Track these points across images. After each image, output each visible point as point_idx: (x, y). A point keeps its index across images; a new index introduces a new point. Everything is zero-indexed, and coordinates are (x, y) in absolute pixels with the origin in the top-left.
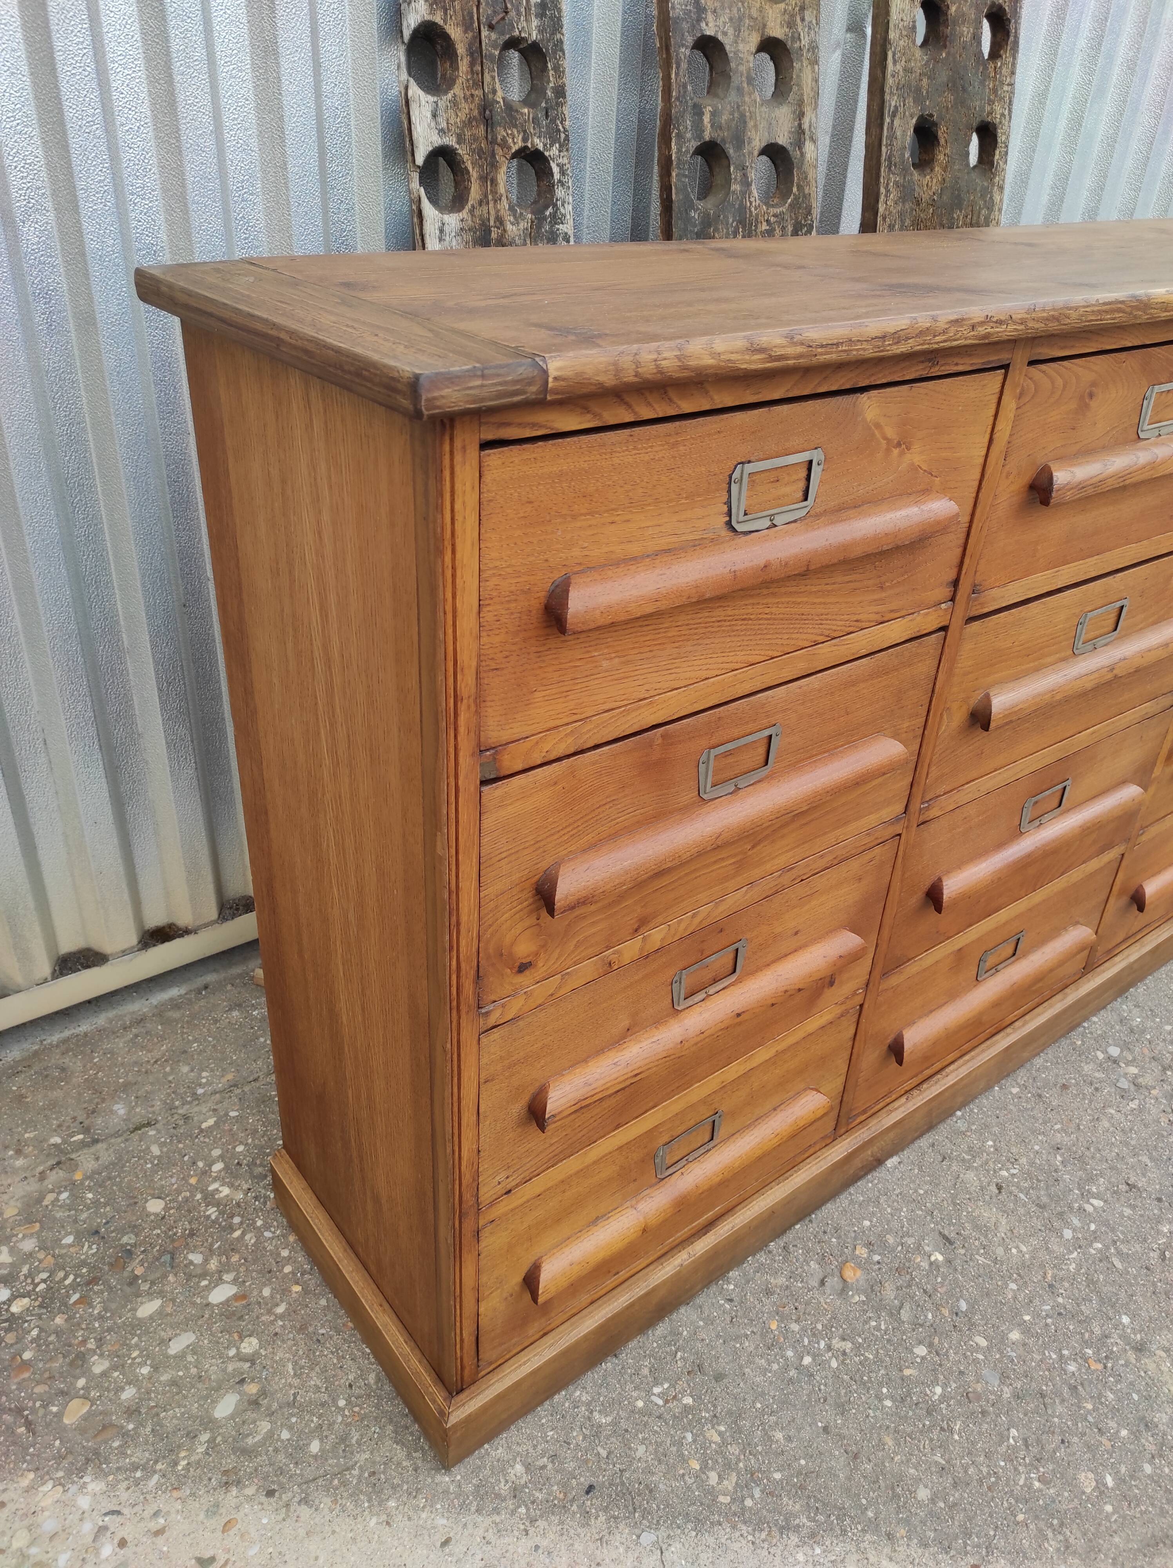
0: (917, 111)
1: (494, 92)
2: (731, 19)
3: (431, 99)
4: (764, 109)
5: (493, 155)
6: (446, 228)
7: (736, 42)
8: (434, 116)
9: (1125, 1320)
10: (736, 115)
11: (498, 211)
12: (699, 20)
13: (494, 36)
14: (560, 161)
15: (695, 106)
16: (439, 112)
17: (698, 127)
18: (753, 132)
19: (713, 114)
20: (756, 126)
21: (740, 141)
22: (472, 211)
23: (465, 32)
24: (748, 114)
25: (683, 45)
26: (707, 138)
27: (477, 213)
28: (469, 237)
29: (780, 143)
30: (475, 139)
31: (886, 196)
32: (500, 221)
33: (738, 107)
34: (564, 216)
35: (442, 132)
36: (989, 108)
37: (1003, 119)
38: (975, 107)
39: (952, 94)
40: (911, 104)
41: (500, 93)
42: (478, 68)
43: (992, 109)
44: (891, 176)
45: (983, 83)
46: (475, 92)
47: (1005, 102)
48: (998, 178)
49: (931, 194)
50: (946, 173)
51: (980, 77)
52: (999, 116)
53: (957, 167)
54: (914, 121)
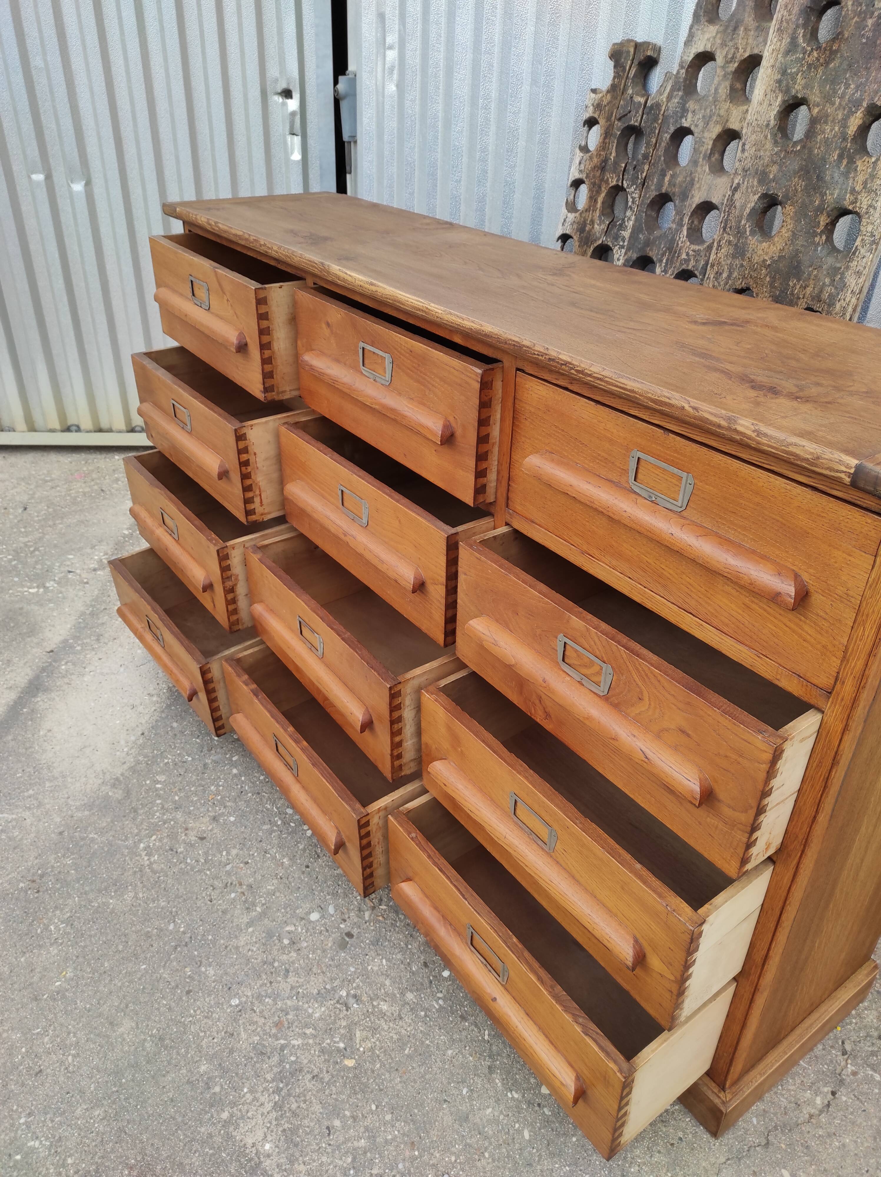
0: (761, 190)
1: (611, 153)
2: (704, 117)
3: (582, 154)
4: (709, 177)
5: (600, 187)
6: (567, 220)
7: (703, 132)
8: (580, 163)
9: (232, 819)
10: (688, 179)
11: (593, 216)
12: (681, 117)
13: (620, 124)
14: (634, 195)
15: (662, 170)
16: (583, 162)
17: (660, 184)
18: (697, 191)
19: (672, 176)
20: (700, 188)
21: (685, 196)
24: (696, 179)
25: (667, 132)
26: (664, 191)
27: (583, 215)
28: (575, 226)
29: (714, 202)
30: (594, 177)
31: (717, 249)
32: (592, 222)
33: (691, 174)
34: (626, 227)
35: (581, 171)
36: (852, 198)
37: (871, 210)
38: (832, 194)
39: (803, 181)
40: (755, 183)
41: (614, 154)
42: (607, 141)
43: (856, 199)
44: (725, 235)
45: (846, 175)
46: (602, 153)
47: (876, 194)
48: (856, 263)
49: (766, 258)
50: (786, 244)
51: (842, 169)
52: (865, 207)
53: (800, 242)
54: (757, 197)
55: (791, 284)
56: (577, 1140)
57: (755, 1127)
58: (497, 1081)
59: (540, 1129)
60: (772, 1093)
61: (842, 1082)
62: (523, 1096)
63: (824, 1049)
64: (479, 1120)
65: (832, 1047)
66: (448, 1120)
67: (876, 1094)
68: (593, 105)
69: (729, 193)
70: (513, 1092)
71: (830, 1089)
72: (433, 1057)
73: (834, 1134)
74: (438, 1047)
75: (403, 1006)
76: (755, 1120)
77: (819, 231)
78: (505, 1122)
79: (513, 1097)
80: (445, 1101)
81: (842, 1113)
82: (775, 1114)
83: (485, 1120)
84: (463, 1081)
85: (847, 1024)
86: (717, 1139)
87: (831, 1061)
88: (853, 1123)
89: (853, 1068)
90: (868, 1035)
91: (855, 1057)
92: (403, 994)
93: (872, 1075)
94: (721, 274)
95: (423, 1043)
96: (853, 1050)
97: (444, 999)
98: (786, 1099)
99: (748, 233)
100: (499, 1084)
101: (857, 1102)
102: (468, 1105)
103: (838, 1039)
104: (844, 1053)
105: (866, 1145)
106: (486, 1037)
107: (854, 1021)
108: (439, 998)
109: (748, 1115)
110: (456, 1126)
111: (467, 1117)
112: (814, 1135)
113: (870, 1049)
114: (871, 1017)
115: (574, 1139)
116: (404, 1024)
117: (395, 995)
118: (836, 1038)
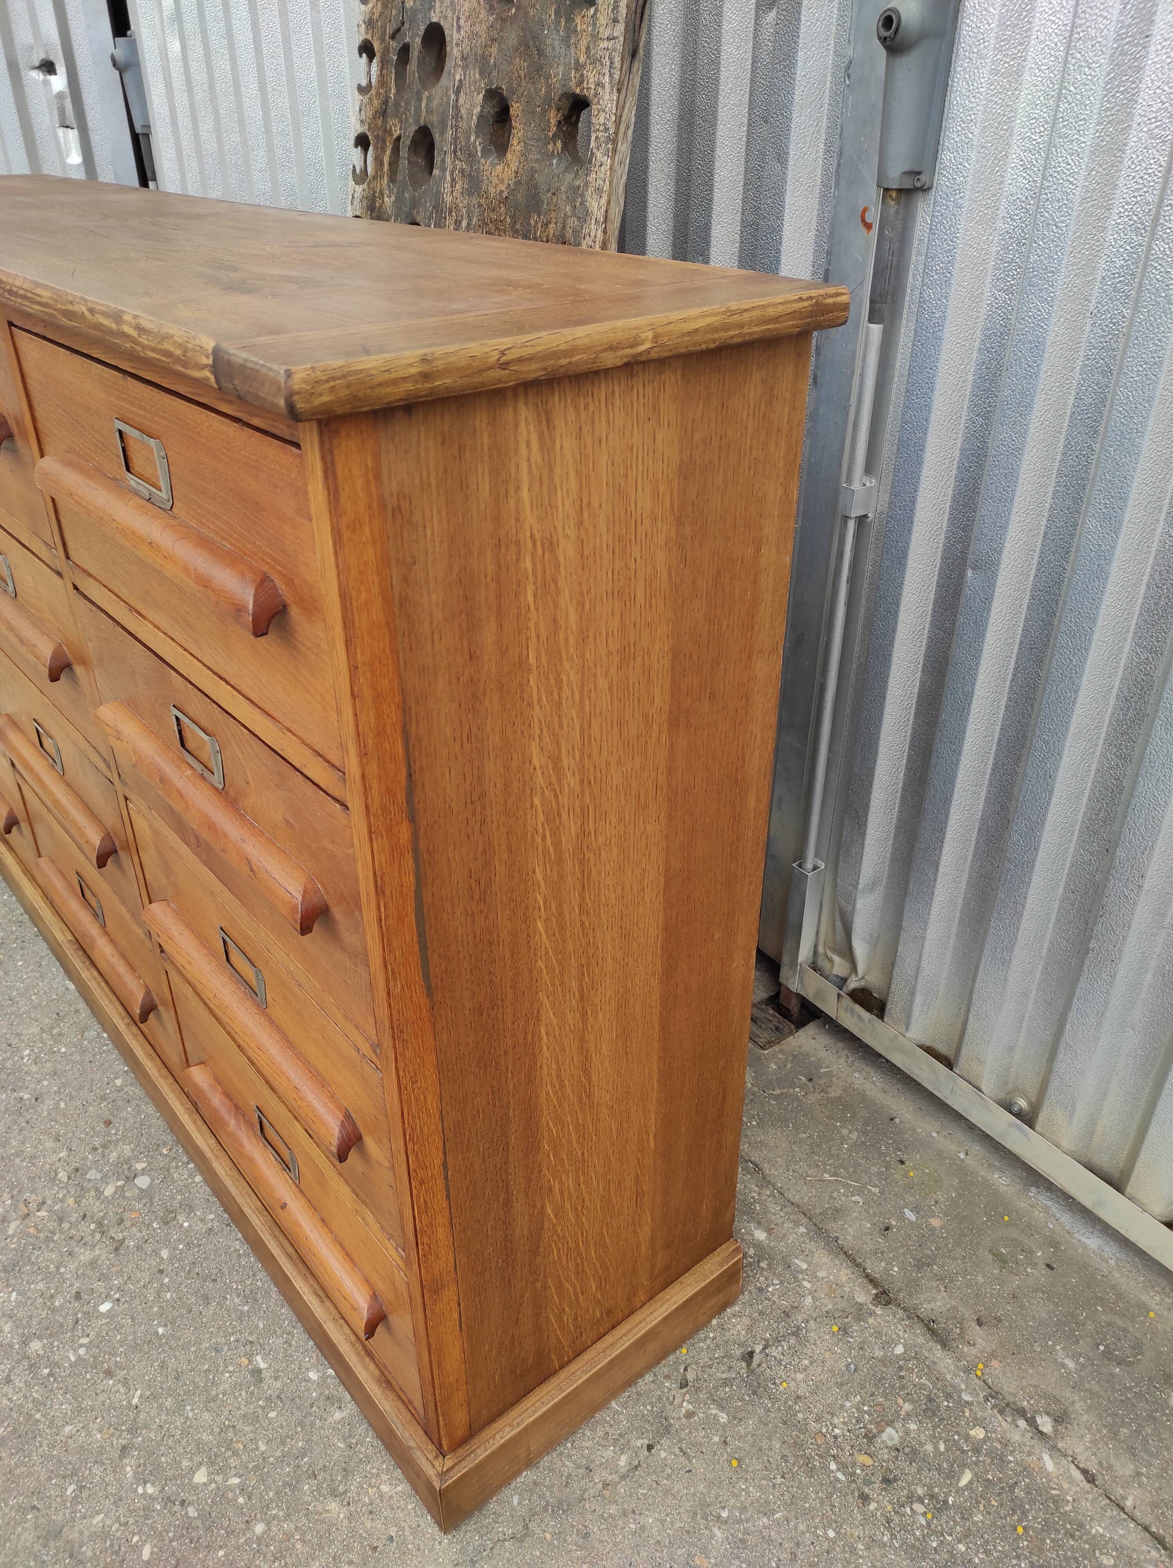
0: (485, 85)
5: (384, 142)
6: (356, 195)
8: (360, 110)
11: (381, 185)
16: (363, 108)
22: (369, 184)
23: (381, 44)
28: (365, 204)
35: (362, 122)
36: (578, 76)
37: (600, 90)
38: (556, 75)
39: (525, 61)
40: (477, 76)
41: (393, 91)
42: (384, 72)
43: (582, 75)
44: (457, 162)
45: (566, 41)
46: (381, 91)
47: (602, 65)
48: (594, 176)
49: (503, 188)
50: (520, 162)
51: (562, 34)
52: (593, 86)
53: (533, 156)
54: (481, 96)
55: (532, 222)
56: (226, 1555)
57: (513, 1509)
58: (128, 1469)
59: (171, 1541)
60: (554, 1454)
61: (667, 1429)
62: (162, 1490)
63: (653, 1382)
64: (76, 1535)
65: (667, 1377)
66: (29, 1537)
67: (714, 1444)
68: (364, 22)
69: (453, 97)
70: (149, 1485)
71: (646, 1442)
72: (39, 1439)
73: (634, 1512)
74: (52, 1423)
75: (19, 1362)
76: (515, 1500)
77: (551, 134)
78: (119, 1534)
79: (145, 1492)
80: (34, 1507)
81: (654, 1477)
82: (549, 1488)
83: (87, 1533)
84: (74, 1473)
85: (700, 1341)
86: (445, 1533)
87: (660, 1399)
88: (666, 1492)
89: (690, 1407)
90: (728, 1355)
91: (698, 1390)
92: (25, 1344)
93: (715, 1416)
94: (460, 222)
95: (29, 1416)
96: (697, 1379)
97: (88, 1347)
98: (574, 1462)
99: (479, 154)
100: (130, 1475)
101: (682, 1459)
102: (68, 1511)
103: (680, 1364)
104: (684, 1384)
105: (678, 1525)
106: (135, 1401)
107: (712, 1335)
108: (81, 1346)
109: (506, 1492)
110: (37, 1547)
111: (60, 1532)
112: (602, 1516)
113: (724, 1376)
114: (739, 1327)
115: (221, 1553)
116: (10, 1391)
117: (11, 1346)
118: (677, 1363)
